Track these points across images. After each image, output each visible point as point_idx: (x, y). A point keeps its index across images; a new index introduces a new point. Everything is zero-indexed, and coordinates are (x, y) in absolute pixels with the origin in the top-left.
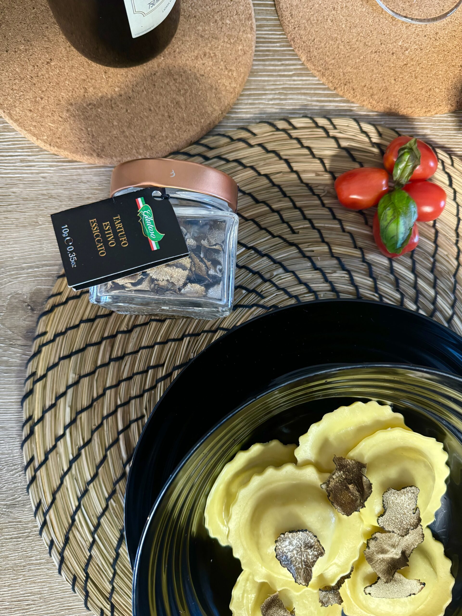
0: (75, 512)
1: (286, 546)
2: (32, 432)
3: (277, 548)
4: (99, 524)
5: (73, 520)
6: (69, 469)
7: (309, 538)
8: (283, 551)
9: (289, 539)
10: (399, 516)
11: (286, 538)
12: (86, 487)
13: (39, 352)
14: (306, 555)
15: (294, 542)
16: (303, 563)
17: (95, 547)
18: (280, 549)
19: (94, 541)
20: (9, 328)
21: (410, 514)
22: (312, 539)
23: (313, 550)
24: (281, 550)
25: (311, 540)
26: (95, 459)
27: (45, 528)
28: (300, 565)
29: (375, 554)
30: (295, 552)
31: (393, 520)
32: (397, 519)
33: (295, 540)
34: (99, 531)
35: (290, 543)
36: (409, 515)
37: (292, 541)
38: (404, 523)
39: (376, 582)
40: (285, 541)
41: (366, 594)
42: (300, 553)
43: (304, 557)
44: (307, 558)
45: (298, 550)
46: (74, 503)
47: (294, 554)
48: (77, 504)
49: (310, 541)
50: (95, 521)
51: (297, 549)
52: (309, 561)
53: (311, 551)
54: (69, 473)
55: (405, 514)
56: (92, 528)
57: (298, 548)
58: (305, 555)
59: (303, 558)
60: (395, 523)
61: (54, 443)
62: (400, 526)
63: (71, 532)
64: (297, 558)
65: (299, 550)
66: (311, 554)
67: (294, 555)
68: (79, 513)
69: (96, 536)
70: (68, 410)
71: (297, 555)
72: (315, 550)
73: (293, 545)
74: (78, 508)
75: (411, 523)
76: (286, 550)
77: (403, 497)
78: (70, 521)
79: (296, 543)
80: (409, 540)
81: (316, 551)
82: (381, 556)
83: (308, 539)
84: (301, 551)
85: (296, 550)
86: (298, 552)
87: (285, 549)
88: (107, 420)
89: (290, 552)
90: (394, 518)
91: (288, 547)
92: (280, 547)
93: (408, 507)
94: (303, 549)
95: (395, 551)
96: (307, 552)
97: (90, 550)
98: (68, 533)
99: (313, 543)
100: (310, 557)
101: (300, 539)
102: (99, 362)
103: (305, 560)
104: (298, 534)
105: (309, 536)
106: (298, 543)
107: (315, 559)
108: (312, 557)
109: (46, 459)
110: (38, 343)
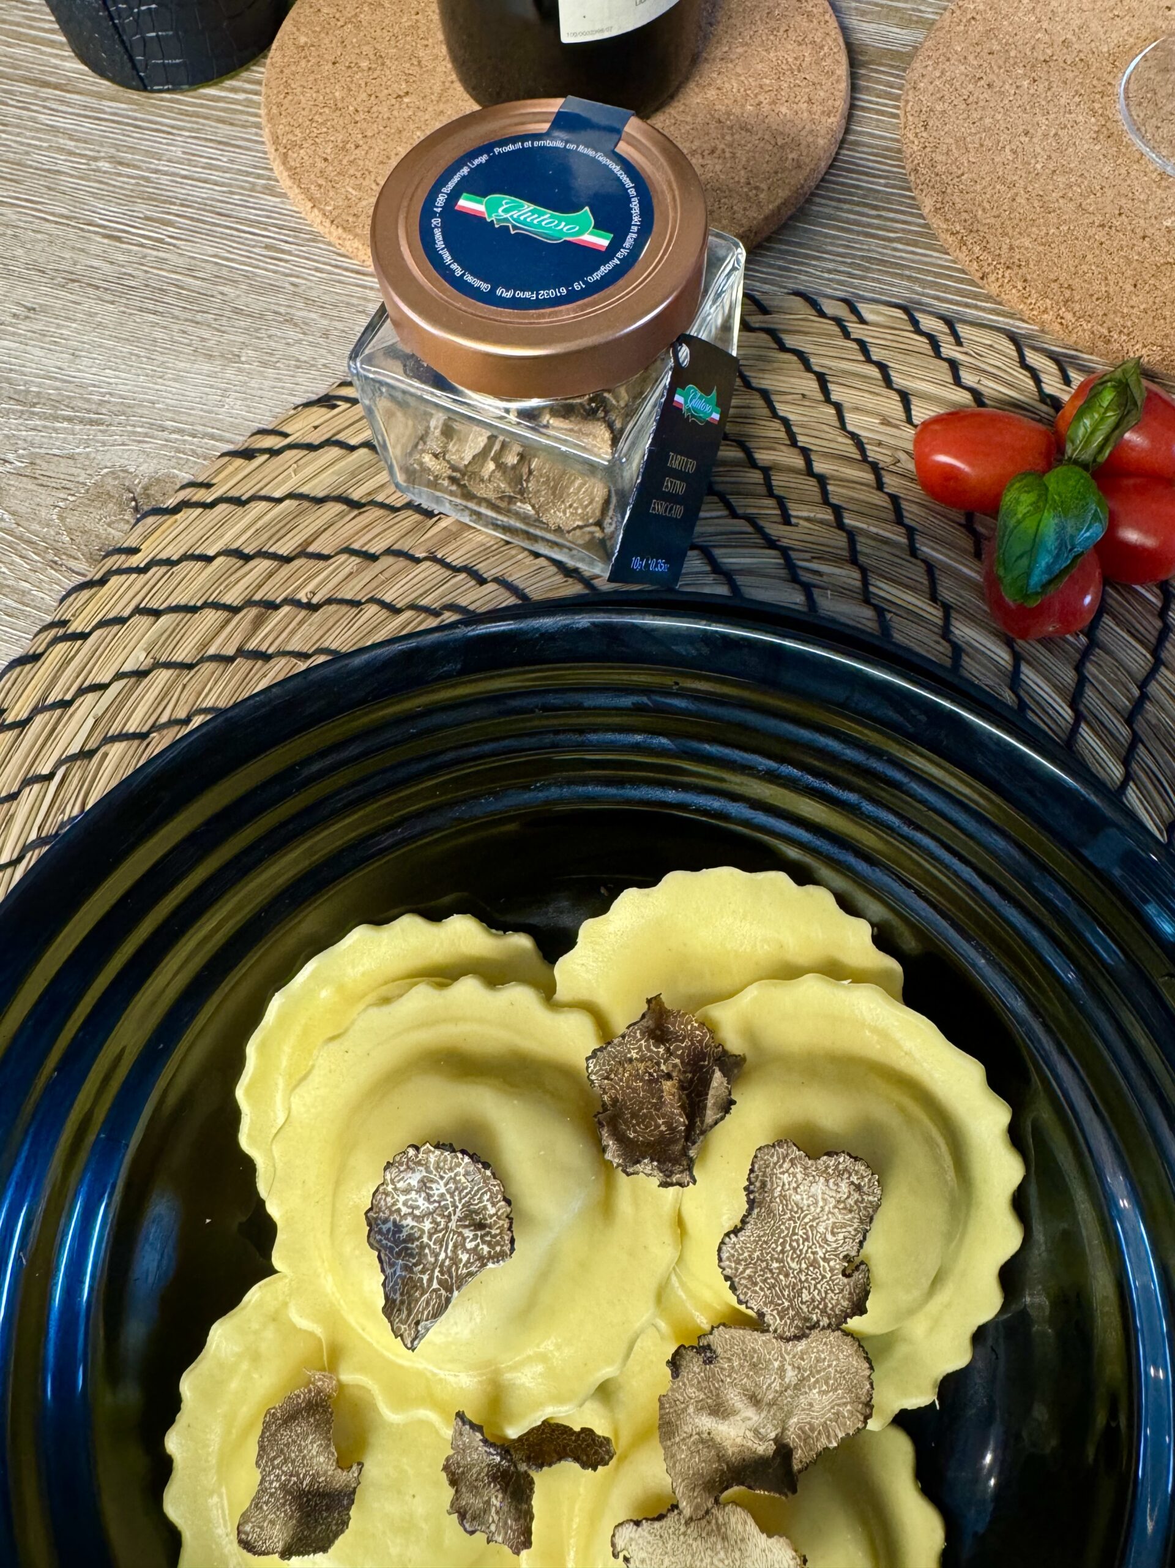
1: (407, 1191)
3: (381, 1189)
7: (486, 1197)
8: (394, 1204)
9: (428, 1171)
10: (794, 1265)
11: (419, 1163)
14: (455, 1246)
15: (439, 1188)
16: (437, 1273)
18: (387, 1194)
20: (70, 531)
21: (832, 1270)
22: (494, 1205)
23: (482, 1237)
24: (389, 1199)
25: (489, 1206)
28: (425, 1277)
29: (691, 1410)
30: (427, 1225)
31: (771, 1271)
32: (787, 1275)
33: (442, 1183)
35: (424, 1185)
36: (828, 1275)
37: (432, 1181)
38: (806, 1296)
39: (660, 1518)
40: (413, 1171)
41: (615, 1555)
42: (441, 1235)
43: (446, 1251)
44: (455, 1261)
45: (438, 1224)
47: (423, 1231)
49: (485, 1208)
51: (439, 1219)
52: (457, 1269)
53: (475, 1237)
55: (814, 1264)
57: (443, 1216)
58: (451, 1244)
59: (442, 1256)
60: (773, 1286)
62: (786, 1304)
64: (427, 1251)
65: (442, 1225)
66: (470, 1245)
67: (421, 1237)
71: (430, 1239)
72: (488, 1238)
73: (428, 1198)
75: (826, 1306)
76: (405, 1204)
77: (819, 1188)
79: (442, 1195)
80: (816, 1407)
81: (489, 1244)
82: (706, 1423)
83: (481, 1200)
84: (447, 1227)
85: (434, 1221)
86: (436, 1231)
87: (402, 1198)
89: (415, 1218)
90: (775, 1265)
91: (413, 1195)
92: (390, 1188)
93: (830, 1237)
94: (453, 1225)
95: (755, 1418)
96: (460, 1234)
99: (491, 1216)
100: (464, 1257)
101: (456, 1188)
102: (212, 651)
103: (447, 1263)
104: (458, 1165)
105: (489, 1190)
106: (448, 1196)
107: (473, 1269)
108: (469, 1259)
110: (108, 564)
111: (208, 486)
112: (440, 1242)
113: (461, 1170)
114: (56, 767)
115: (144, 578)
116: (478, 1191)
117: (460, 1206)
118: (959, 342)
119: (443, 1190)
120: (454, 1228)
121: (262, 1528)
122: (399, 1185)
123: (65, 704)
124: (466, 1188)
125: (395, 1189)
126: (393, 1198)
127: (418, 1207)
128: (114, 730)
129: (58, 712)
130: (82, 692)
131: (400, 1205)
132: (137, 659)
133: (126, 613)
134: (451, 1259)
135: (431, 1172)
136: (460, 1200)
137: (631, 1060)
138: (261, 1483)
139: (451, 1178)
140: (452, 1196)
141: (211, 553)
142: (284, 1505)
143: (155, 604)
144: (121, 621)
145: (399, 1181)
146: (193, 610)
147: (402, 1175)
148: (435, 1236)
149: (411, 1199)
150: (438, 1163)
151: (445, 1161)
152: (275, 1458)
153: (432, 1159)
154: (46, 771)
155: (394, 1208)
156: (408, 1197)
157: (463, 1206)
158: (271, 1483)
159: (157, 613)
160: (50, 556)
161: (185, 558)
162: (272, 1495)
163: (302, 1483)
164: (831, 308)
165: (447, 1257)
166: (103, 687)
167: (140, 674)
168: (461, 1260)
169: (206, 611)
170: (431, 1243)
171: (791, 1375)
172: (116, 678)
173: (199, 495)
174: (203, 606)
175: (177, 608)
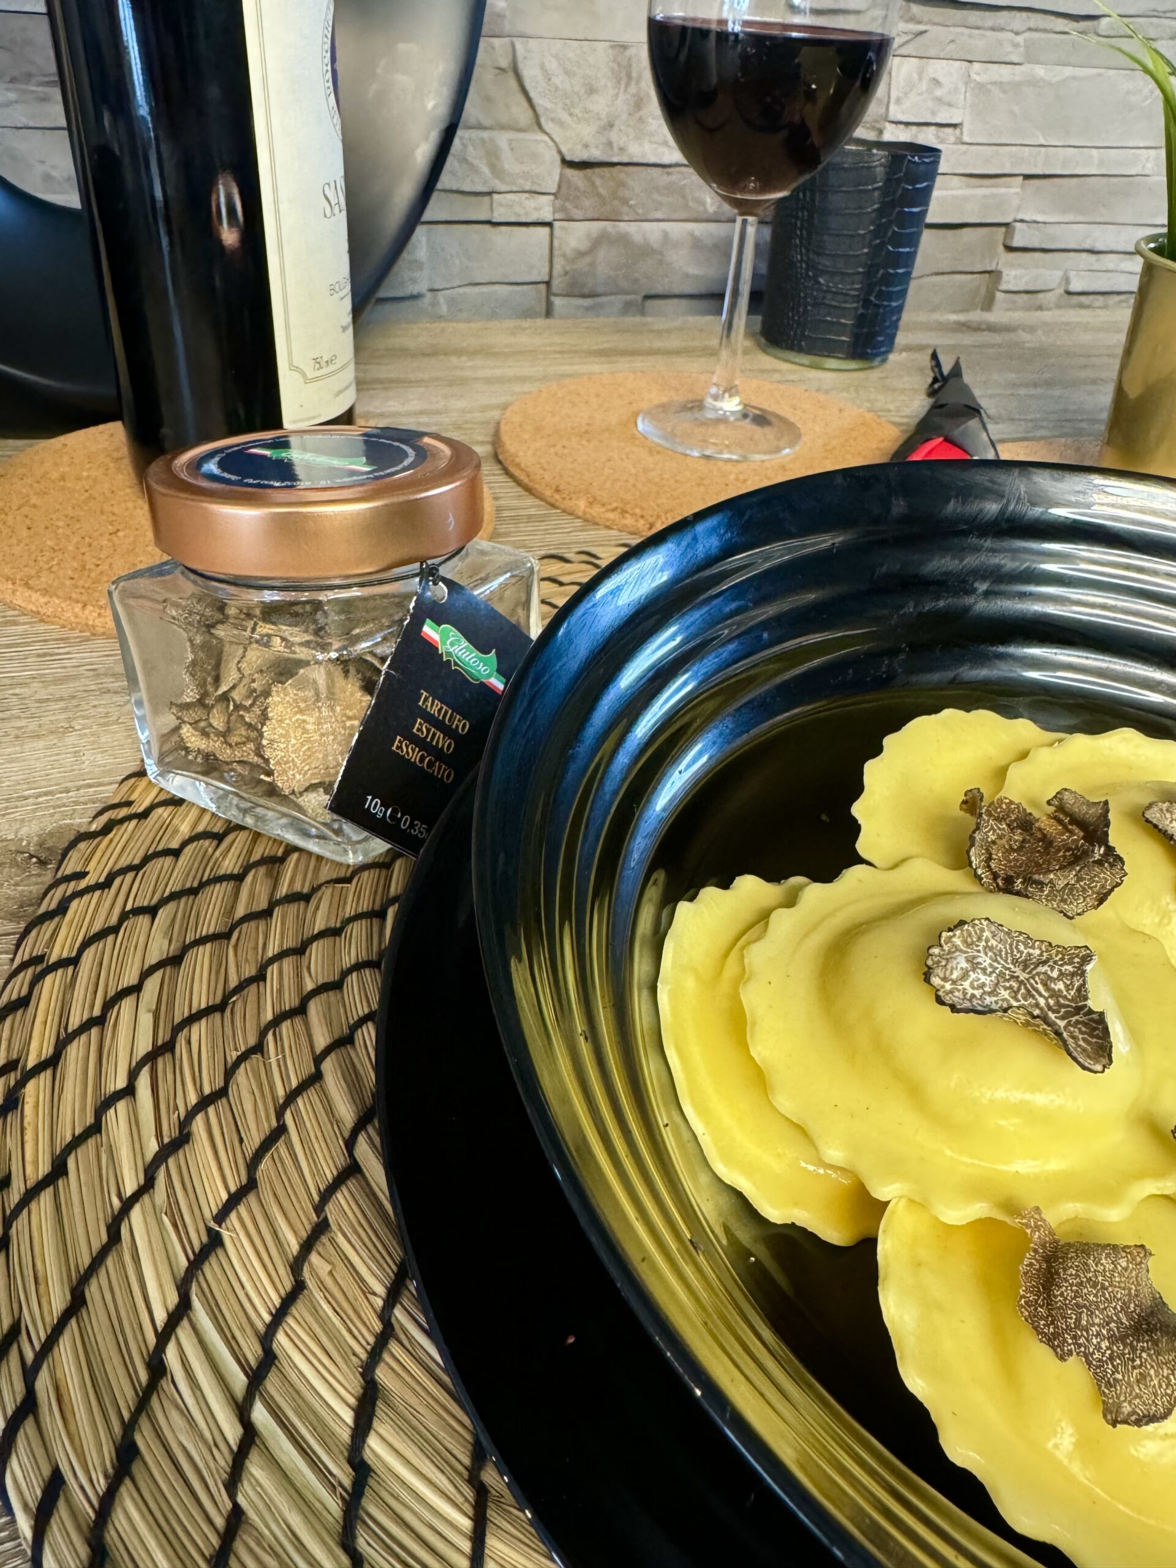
0: (165, 1335)
1: (965, 976)
3: (941, 993)
4: (269, 1358)
5: (157, 1368)
6: (147, 1186)
7: (1022, 947)
8: (965, 994)
9: (963, 950)
11: (951, 951)
12: (209, 1230)
13: (60, 911)
14: (1045, 985)
15: (985, 960)
16: (1051, 1017)
17: (255, 1468)
18: (951, 992)
19: (250, 1435)
22: (1033, 947)
23: (1056, 964)
24: (957, 994)
25: (1031, 951)
26: (241, 1141)
30: (1004, 993)
33: (982, 955)
34: (272, 1384)
35: (973, 964)
37: (974, 957)
40: (954, 958)
42: (1023, 991)
43: (1041, 995)
44: (1055, 994)
45: (1011, 988)
47: (1006, 1001)
48: (173, 1299)
49: (1030, 955)
50: (252, 1351)
51: (1007, 984)
52: (1065, 998)
54: (146, 1198)
56: (239, 1381)
57: (1008, 980)
58: (1040, 987)
59: (1042, 1001)
61: (90, 1120)
63: (144, 1423)
65: (1015, 985)
66: (1055, 974)
68: (183, 1332)
69: (260, 1414)
70: (144, 1018)
73: (984, 972)
74: (181, 1311)
78: (143, 1376)
79: (991, 965)
84: (1021, 983)
85: (1005, 988)
86: (1016, 993)
87: (966, 984)
88: (274, 1034)
89: (990, 994)
91: (973, 976)
92: (948, 986)
94: (1023, 976)
96: (1038, 974)
97: (232, 1484)
98: (129, 1427)
99: (1041, 955)
100: (1060, 986)
101: (996, 955)
102: (240, 912)
103: (1051, 1002)
104: (982, 930)
105: (1018, 941)
106: (995, 964)
107: (1077, 984)
108: (1065, 983)
109: (59, 1169)
110: (58, 893)
111: (129, 804)
112: (1029, 994)
113: (987, 934)
114: (133, 1075)
115: (111, 892)
116: (1011, 945)
117: (1011, 966)
119: (989, 961)
120: (1027, 976)
121: (1138, 1396)
122: (954, 976)
123: (99, 1021)
124: (1001, 951)
125: (954, 982)
126: (959, 990)
127: (983, 985)
128: (181, 1014)
129: (94, 1031)
131: (970, 991)
132: (158, 950)
133: (114, 920)
134: (1051, 997)
135: (967, 952)
136: (1006, 961)
137: (994, 842)
138: (1089, 1363)
139: (985, 948)
140: (999, 963)
141: (175, 846)
142: (1134, 1349)
143: (142, 904)
144: (114, 929)
145: (952, 973)
146: (193, 892)
147: (949, 967)
148: (1019, 996)
149: (974, 980)
150: (965, 942)
151: (970, 935)
152: (1078, 1320)
153: (957, 941)
154: (121, 1083)
155: (968, 996)
156: (970, 979)
157: (1012, 963)
158: (1098, 1348)
159: (152, 911)
161: (147, 859)
162: (1111, 1358)
163: (1122, 1323)
165: (1046, 999)
166: (135, 989)
167: (174, 961)
168: (1060, 990)
169: (208, 890)
170: (1023, 1002)
172: (145, 974)
173: (123, 812)
174: (202, 885)
175: (175, 896)
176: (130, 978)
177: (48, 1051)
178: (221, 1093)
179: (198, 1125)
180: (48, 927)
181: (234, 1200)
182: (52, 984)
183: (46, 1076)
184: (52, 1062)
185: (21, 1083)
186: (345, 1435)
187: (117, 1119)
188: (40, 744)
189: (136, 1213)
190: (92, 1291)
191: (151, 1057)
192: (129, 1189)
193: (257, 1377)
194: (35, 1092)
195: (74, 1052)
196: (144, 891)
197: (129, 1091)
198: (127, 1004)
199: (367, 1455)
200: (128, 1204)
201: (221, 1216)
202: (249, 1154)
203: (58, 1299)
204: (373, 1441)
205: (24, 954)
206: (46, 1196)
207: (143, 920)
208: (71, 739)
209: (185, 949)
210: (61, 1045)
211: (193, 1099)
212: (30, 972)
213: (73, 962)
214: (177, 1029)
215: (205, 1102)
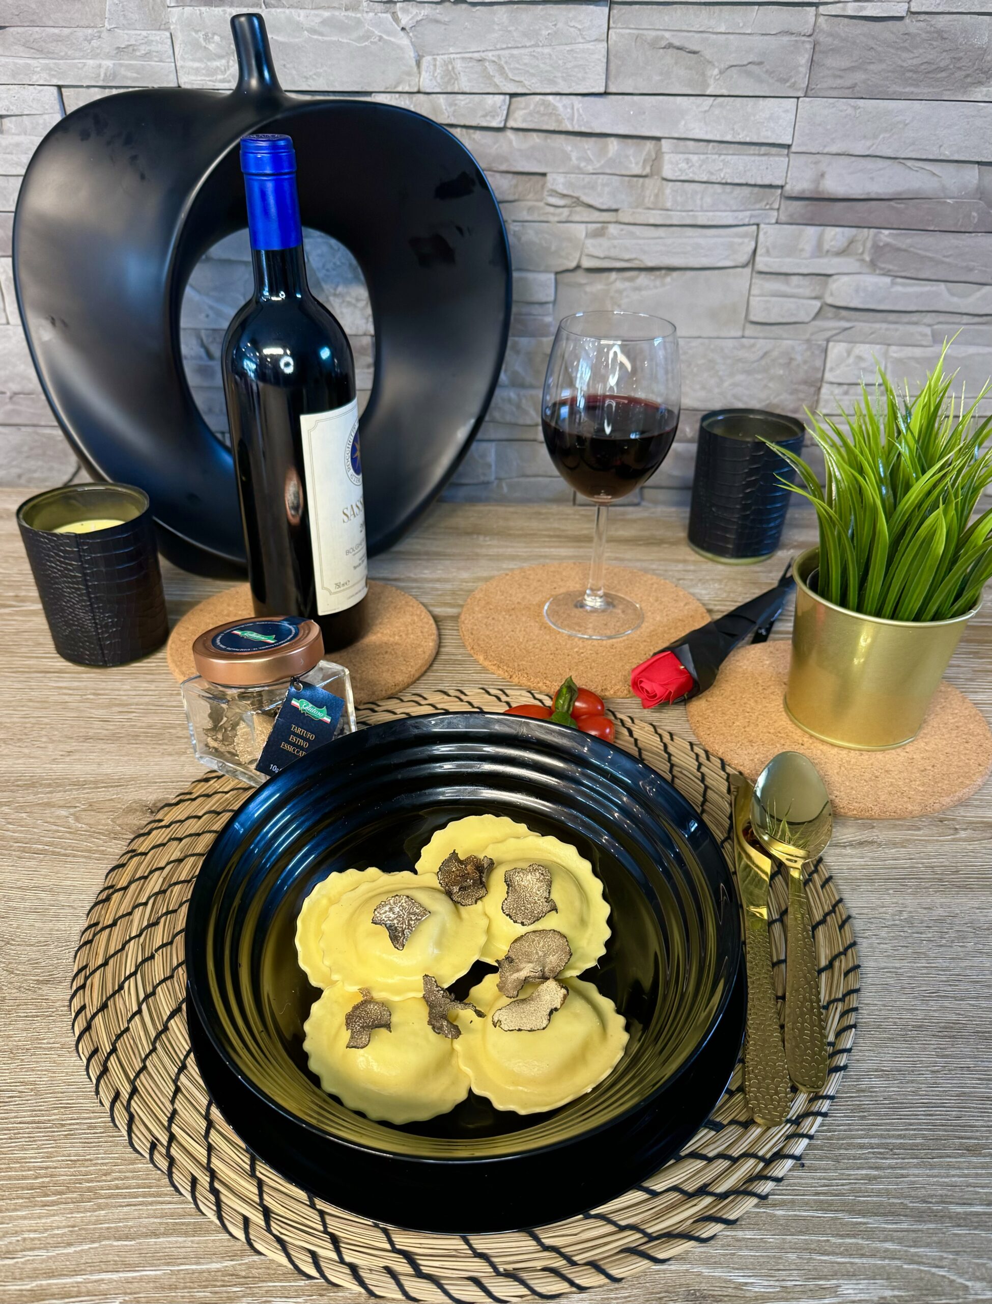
0: (127, 978)
1: (385, 912)
2: (108, 899)
4: (153, 993)
5: (121, 986)
6: (139, 936)
10: (529, 907)
11: (387, 904)
12: (152, 953)
13: (149, 833)
15: (397, 910)
16: (403, 931)
17: (137, 1018)
19: (139, 1011)
20: (119, 826)
21: (542, 903)
22: (418, 909)
27: (81, 991)
30: (395, 921)
31: (522, 911)
32: (528, 911)
33: (397, 908)
34: (151, 1000)
35: (391, 910)
37: (393, 908)
40: (385, 906)
41: (496, 1026)
42: (401, 922)
44: (409, 925)
45: (399, 920)
46: (130, 969)
47: (394, 923)
48: (133, 970)
49: (415, 911)
50: (149, 990)
53: (415, 916)
54: (137, 939)
56: (142, 996)
58: (406, 921)
61: (130, 910)
62: (530, 917)
63: (112, 1000)
64: (397, 928)
68: (132, 979)
69: (144, 1006)
70: (161, 880)
73: (394, 913)
74: (134, 974)
78: (117, 988)
81: (420, 916)
83: (413, 910)
84: (403, 919)
89: (390, 920)
90: (523, 908)
92: (378, 915)
93: (538, 893)
94: (405, 917)
96: (409, 917)
97: (129, 1021)
98: (108, 999)
101: (403, 909)
105: (415, 906)
107: (417, 923)
109: (114, 924)
110: (150, 827)
111: (190, 793)
113: (403, 901)
114: (149, 898)
115: (169, 830)
116: (411, 907)
118: (507, 695)
122: (381, 912)
123: (145, 878)
126: (380, 917)
127: (390, 917)
128: (174, 880)
129: (142, 881)
130: (151, 872)
132: (177, 855)
133: (165, 841)
136: (405, 912)
138: (353, 1031)
139: (400, 905)
140: (402, 912)
141: (200, 814)
143: (179, 836)
144: (164, 845)
146: (199, 835)
147: (381, 908)
148: (399, 923)
149: (387, 915)
151: (396, 900)
153: (391, 902)
154: (144, 901)
155: (381, 919)
157: (407, 913)
158: (356, 1028)
159: (180, 840)
160: (112, 835)
161: (187, 818)
162: (358, 1031)
164: (452, 692)
165: (406, 925)
166: (162, 868)
167: (180, 861)
169: (204, 835)
171: (540, 953)
172: (168, 863)
173: (188, 797)
174: (203, 833)
175: (191, 835)
176: (162, 864)
177: (125, 884)
178: (175, 911)
179: (163, 920)
180: (142, 839)
181: (163, 946)
182: (136, 859)
183: (121, 893)
184: (125, 889)
185: (113, 893)
186: (165, 1018)
187: (138, 912)
188: (170, 758)
189: (132, 942)
190: (111, 962)
191: (157, 894)
192: (133, 934)
193: (147, 997)
194: (116, 897)
195: (133, 886)
196: (181, 831)
197: (146, 904)
198: (157, 873)
199: (169, 1025)
200: (131, 939)
201: (157, 950)
202: (175, 932)
203: (100, 961)
204: (172, 1021)
205: (130, 848)
206: (108, 930)
207: (175, 843)
208: (183, 758)
209: (186, 857)
210: (130, 883)
211: (165, 911)
212: (130, 855)
213: (145, 854)
214: (170, 886)
215: (168, 913)
